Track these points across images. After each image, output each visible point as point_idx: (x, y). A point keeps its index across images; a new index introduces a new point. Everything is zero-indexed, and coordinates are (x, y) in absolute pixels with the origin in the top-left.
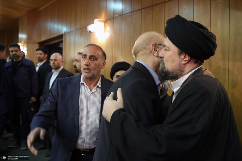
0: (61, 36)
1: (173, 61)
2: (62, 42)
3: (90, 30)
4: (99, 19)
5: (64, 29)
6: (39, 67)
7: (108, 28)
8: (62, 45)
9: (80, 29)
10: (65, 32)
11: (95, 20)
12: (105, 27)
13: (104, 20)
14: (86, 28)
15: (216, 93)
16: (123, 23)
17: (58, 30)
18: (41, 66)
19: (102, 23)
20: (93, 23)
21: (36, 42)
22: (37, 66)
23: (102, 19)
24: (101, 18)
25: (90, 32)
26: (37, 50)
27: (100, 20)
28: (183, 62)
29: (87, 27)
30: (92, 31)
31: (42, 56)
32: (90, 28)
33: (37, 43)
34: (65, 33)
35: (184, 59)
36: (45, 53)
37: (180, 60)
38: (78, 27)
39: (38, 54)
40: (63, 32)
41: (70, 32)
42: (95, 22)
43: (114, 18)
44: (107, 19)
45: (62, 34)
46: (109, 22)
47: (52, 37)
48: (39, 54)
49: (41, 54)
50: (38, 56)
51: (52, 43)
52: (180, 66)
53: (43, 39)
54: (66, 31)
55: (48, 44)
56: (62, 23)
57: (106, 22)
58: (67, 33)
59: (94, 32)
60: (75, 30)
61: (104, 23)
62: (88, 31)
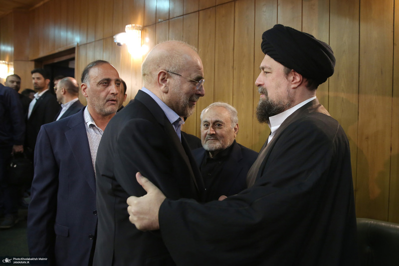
0: (72, 51)
1: (278, 86)
2: (73, 59)
3: (119, 42)
4: (133, 25)
5: (76, 39)
6: (36, 99)
7: (147, 39)
8: (74, 63)
9: (103, 39)
10: (78, 44)
11: (126, 26)
12: (142, 37)
13: (141, 26)
14: (113, 39)
15: (335, 141)
16: (170, 31)
17: (67, 40)
18: (40, 97)
19: (137, 31)
20: (123, 31)
21: (30, 59)
22: (34, 97)
23: (138, 25)
24: (135, 24)
25: (119, 44)
26: (33, 72)
27: (134, 27)
28: (293, 86)
29: (114, 37)
30: (122, 44)
31: (41, 82)
32: (119, 38)
33: (32, 61)
34: (78, 46)
35: (293, 81)
36: (46, 77)
37: (288, 83)
38: (100, 35)
39: (34, 78)
40: (75, 44)
41: (87, 44)
42: (126, 30)
43: (157, 24)
44: (145, 25)
45: (74, 46)
46: (148, 29)
47: (57, 51)
48: (36, 79)
49: (38, 78)
50: (34, 81)
51: (56, 61)
52: (288, 91)
53: (42, 54)
54: (80, 42)
55: (50, 62)
56: (73, 30)
57: (143, 29)
58: (80, 45)
59: (125, 45)
60: (95, 41)
61: (140, 31)
62: (115, 43)
